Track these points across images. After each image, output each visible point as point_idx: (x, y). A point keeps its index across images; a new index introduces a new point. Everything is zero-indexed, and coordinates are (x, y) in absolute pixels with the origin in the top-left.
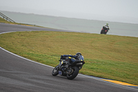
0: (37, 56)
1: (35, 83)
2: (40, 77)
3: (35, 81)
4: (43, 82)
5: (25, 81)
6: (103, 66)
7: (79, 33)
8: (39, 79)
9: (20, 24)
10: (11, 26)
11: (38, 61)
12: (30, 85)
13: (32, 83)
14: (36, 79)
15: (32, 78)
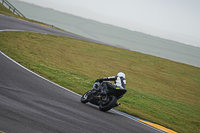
0: (50, 71)
1: (42, 110)
2: (50, 102)
3: (42, 106)
4: (53, 110)
5: (27, 104)
6: (142, 101)
7: (115, 48)
8: (48, 105)
9: (32, 21)
10: (19, 22)
11: (50, 78)
12: (34, 111)
13: (38, 109)
14: (44, 104)
15: (38, 102)
